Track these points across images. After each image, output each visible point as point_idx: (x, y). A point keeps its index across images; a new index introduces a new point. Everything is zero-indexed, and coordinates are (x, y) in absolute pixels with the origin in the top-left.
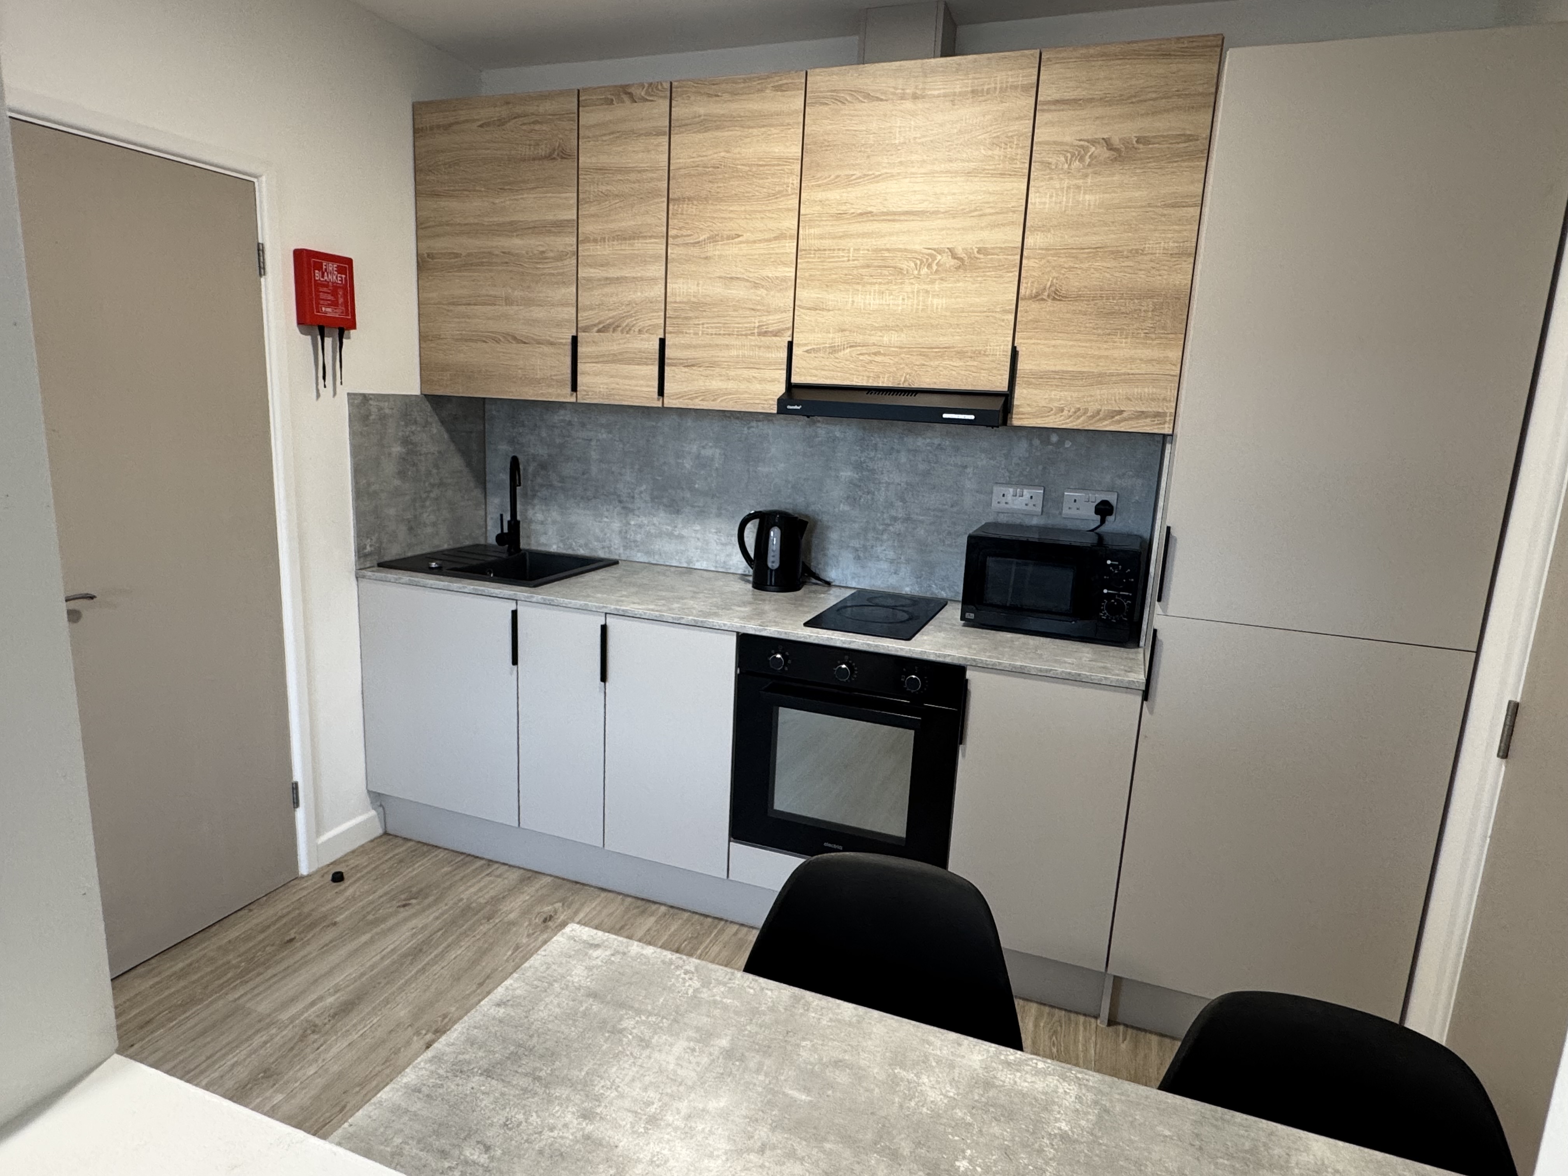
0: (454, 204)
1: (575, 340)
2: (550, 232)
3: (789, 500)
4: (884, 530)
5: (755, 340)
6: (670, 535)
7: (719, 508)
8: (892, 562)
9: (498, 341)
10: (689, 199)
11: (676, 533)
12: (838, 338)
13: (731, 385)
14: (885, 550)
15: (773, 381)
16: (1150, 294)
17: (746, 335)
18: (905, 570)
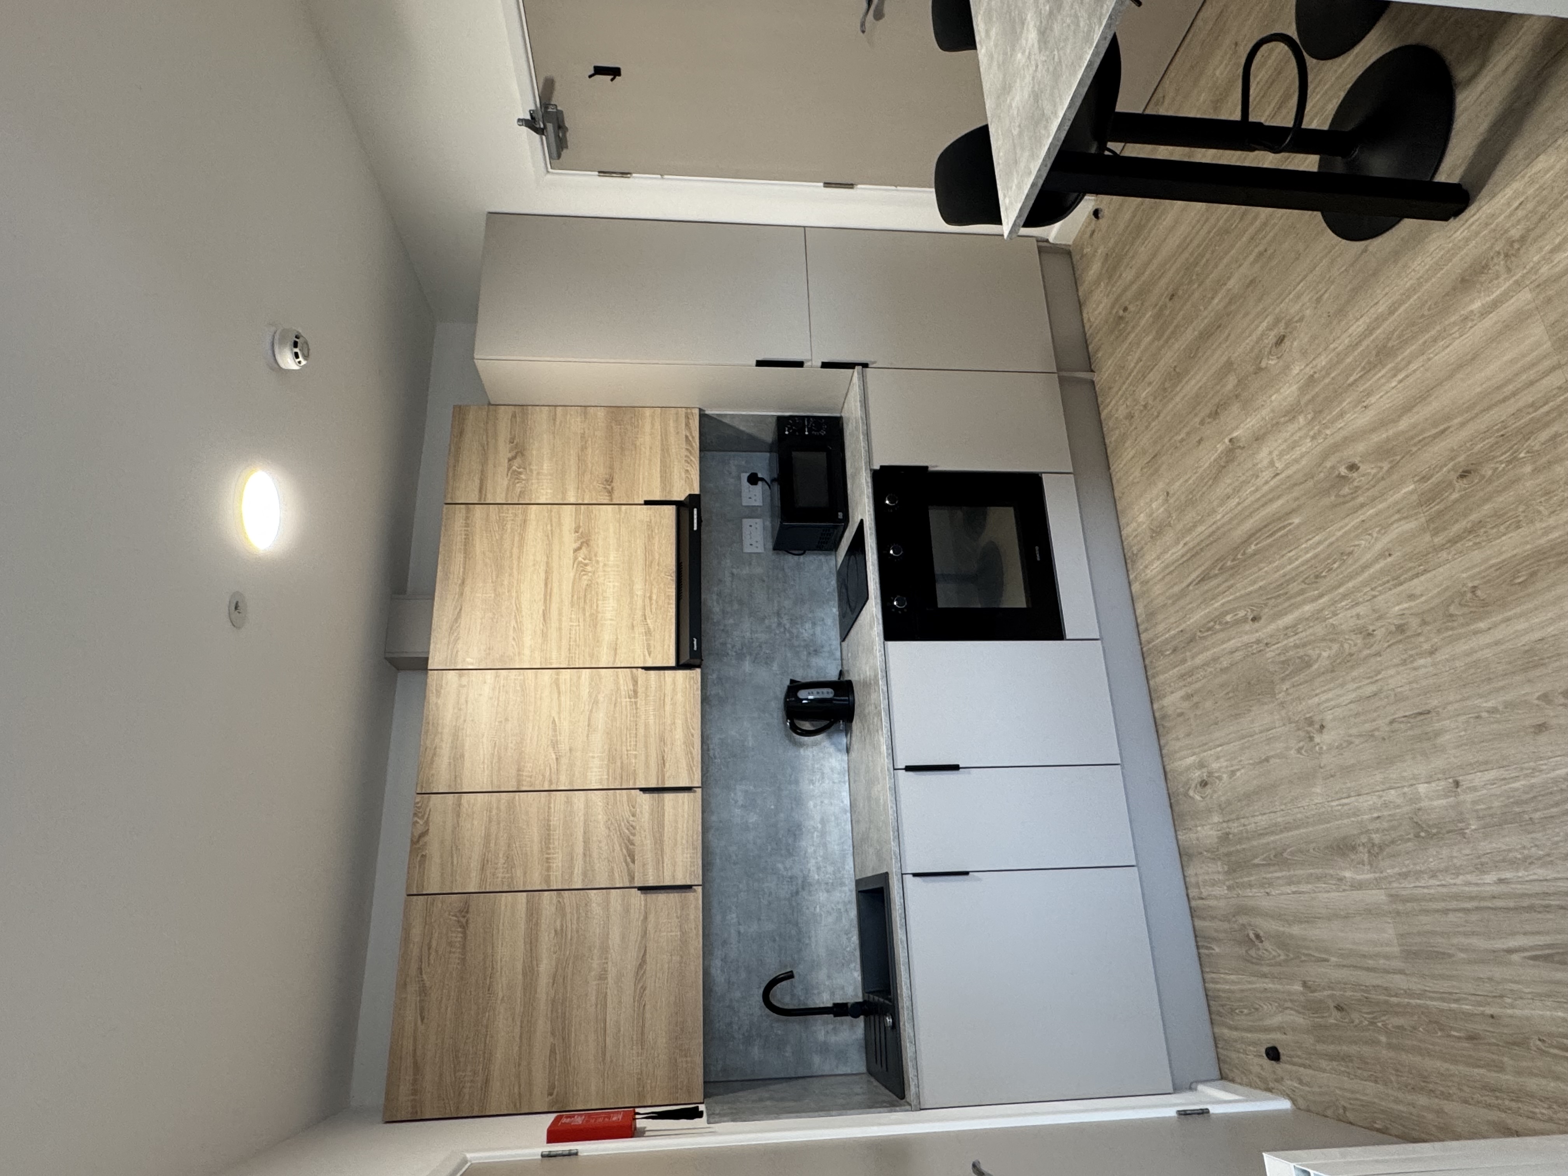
0: (499, 1055)
1: (644, 889)
2: (537, 924)
3: (775, 715)
4: (790, 632)
5: (641, 702)
6: (823, 834)
7: (790, 783)
8: (814, 624)
9: (644, 988)
10: (519, 770)
11: (819, 826)
12: (639, 629)
13: (679, 722)
14: (806, 631)
15: (674, 683)
16: (609, 428)
17: (637, 709)
18: (819, 614)
